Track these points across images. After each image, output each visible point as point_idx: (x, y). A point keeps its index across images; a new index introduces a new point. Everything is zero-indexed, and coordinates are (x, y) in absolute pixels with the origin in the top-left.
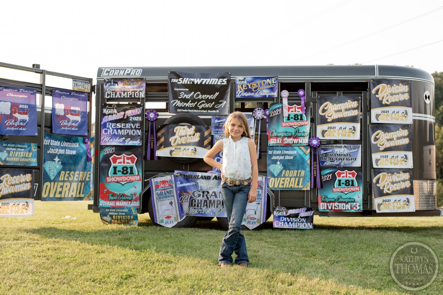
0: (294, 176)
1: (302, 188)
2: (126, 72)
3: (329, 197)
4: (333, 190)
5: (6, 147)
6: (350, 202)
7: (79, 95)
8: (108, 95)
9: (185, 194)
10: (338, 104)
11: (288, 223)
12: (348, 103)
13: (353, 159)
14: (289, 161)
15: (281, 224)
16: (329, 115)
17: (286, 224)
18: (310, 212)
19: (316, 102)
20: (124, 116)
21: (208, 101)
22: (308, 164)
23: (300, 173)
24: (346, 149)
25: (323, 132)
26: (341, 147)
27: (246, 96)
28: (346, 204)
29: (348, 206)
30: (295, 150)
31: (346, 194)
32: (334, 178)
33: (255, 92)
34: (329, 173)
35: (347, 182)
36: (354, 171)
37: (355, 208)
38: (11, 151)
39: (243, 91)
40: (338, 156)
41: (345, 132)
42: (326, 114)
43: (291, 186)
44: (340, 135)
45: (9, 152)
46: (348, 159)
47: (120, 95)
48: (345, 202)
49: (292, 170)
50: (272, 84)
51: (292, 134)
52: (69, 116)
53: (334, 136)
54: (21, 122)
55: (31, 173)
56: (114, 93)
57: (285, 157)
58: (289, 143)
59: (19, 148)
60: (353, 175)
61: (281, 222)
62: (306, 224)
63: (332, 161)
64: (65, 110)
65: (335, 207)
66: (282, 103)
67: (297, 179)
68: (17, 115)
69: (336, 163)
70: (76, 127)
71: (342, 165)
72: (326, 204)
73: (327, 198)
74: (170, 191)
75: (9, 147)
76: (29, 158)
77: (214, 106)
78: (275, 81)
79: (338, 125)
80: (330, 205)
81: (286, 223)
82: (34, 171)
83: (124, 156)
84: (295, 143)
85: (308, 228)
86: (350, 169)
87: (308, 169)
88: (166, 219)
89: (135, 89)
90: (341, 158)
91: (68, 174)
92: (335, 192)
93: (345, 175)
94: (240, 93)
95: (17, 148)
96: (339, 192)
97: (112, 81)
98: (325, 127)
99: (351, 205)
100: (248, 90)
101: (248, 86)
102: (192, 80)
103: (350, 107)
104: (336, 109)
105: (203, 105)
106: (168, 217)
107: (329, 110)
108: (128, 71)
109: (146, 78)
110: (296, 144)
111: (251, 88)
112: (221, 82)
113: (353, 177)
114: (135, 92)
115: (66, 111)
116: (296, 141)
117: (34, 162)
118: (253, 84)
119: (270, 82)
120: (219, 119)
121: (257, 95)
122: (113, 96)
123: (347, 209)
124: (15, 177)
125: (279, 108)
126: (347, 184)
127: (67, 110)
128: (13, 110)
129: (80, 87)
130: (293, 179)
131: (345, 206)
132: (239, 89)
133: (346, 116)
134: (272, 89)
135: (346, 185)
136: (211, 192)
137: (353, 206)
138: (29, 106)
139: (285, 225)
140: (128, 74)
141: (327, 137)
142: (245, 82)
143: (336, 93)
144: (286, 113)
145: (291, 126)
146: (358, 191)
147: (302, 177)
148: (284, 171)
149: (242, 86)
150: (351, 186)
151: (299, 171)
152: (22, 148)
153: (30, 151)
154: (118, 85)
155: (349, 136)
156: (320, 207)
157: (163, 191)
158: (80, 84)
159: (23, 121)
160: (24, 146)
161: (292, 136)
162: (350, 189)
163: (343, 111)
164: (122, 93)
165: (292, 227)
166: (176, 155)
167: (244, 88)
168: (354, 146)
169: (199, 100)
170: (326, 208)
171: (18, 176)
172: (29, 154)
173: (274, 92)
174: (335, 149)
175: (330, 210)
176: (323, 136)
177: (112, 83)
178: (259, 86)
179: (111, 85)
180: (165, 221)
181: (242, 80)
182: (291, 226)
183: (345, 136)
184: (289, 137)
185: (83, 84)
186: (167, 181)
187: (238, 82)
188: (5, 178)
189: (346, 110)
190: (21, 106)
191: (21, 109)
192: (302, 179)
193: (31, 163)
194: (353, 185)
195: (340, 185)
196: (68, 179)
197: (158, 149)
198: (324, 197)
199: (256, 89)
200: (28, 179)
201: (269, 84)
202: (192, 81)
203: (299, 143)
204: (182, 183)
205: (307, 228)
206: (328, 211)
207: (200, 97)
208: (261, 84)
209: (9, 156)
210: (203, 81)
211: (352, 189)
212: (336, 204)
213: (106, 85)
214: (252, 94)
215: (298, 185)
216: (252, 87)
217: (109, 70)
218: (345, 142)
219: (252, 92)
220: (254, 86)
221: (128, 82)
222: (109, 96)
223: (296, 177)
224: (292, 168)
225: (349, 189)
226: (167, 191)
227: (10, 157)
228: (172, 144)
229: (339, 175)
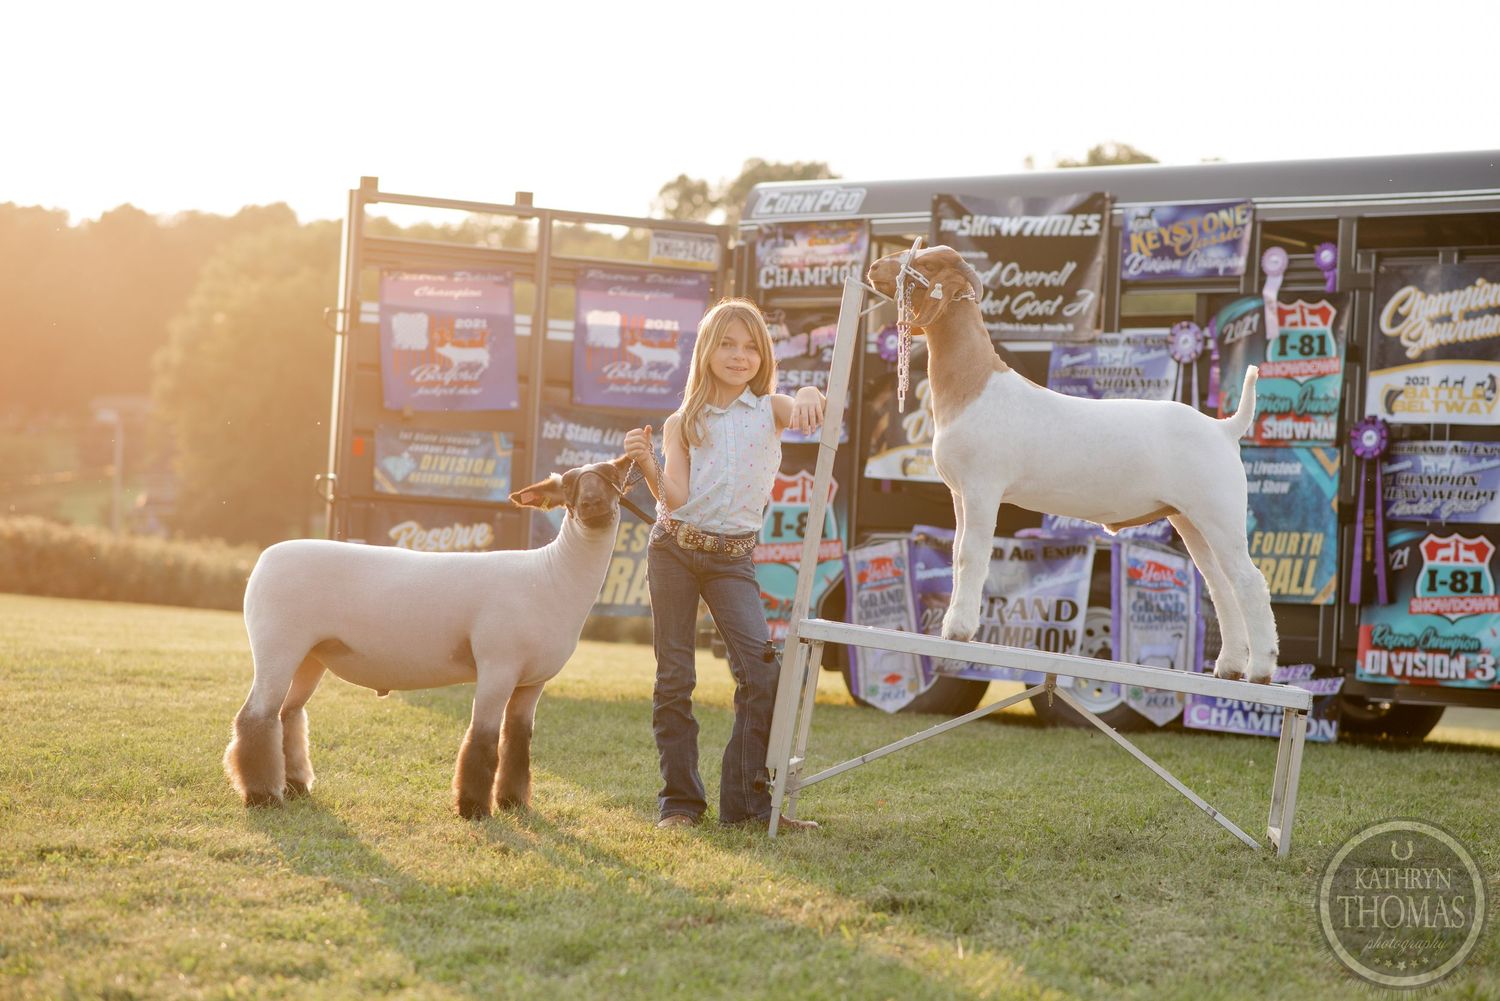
0: (1289, 552)
1: (1313, 597)
2: (822, 201)
3: (1397, 629)
4: (1410, 607)
5: (409, 442)
6: (1464, 651)
7: (676, 282)
8: (769, 277)
9: (935, 603)
10: (1440, 295)
11: (1246, 714)
12: (1477, 290)
13: (1485, 494)
14: (1275, 498)
15: (1219, 719)
16: (1413, 335)
17: (1236, 719)
18: (1330, 681)
19: (1369, 289)
20: (808, 345)
21: (1044, 293)
22: (1332, 511)
23: (1310, 543)
24: (1458, 458)
25: (1391, 397)
26: (1441, 451)
27: (1158, 270)
28: (1452, 658)
29: (1458, 667)
30: (1297, 459)
31: (1453, 623)
32: (1416, 561)
33: (1184, 258)
34: (1402, 546)
35: (1459, 577)
36: (1482, 539)
37: (1479, 674)
38: (427, 453)
39: (1147, 253)
40: (1430, 482)
41: (1461, 396)
42: (1403, 331)
43: (1279, 590)
44: (1442, 407)
45: (417, 457)
46: (1465, 496)
47: (802, 275)
48: (1446, 651)
49: (1284, 530)
50: (1236, 226)
51: (1291, 404)
52: (638, 349)
53: (1422, 410)
54: (462, 370)
55: (489, 520)
56: (786, 270)
57: (1262, 486)
58: (1280, 436)
59: (452, 445)
60: (1481, 551)
61: (1220, 709)
62: (1314, 723)
63: (1411, 503)
64: (622, 330)
65: (1415, 666)
66: (1260, 295)
67: (1299, 563)
68: (448, 351)
69: (1424, 508)
70: (660, 384)
71: (1444, 515)
72: (1385, 654)
73: (1390, 633)
74: (897, 591)
75: (420, 443)
76: (486, 476)
77: (1060, 308)
78: (1244, 217)
79: (1435, 371)
80: (1398, 661)
81: (1239, 714)
82: (499, 515)
83: (804, 479)
84: (1298, 436)
85: (1320, 738)
86: (1470, 530)
87: (1332, 528)
88: (888, 685)
89: (841, 258)
90: (1441, 493)
91: (628, 531)
92: (1418, 613)
93: (1450, 552)
94: (1139, 262)
95: (446, 445)
96: (1428, 612)
97: (780, 231)
98: (1395, 378)
99: (1467, 663)
100: (1163, 252)
101: (1160, 238)
102: (996, 221)
103: (1482, 303)
104: (1435, 312)
105: (1027, 308)
106: (893, 679)
107: (1412, 317)
108: (827, 197)
109: (870, 220)
110: (1302, 440)
111: (1172, 244)
112: (1083, 225)
113: (1481, 559)
114: (840, 264)
115: (628, 335)
116: (1301, 429)
117: (500, 489)
118: (1176, 228)
119: (1230, 223)
120: (1073, 352)
121: (1190, 268)
122: (782, 281)
123: (1453, 675)
124: (435, 532)
125: (1251, 313)
126: (1459, 586)
127: (632, 331)
128: (436, 336)
129: (681, 256)
130: (1286, 564)
131: (1446, 664)
132: (1134, 248)
133: (1468, 337)
134: (1233, 246)
135: (1453, 588)
136: (1012, 600)
137: (1473, 665)
138: (491, 320)
139: (1232, 721)
140: (825, 208)
141: (1401, 417)
142: (1154, 223)
143: (1438, 255)
144: (1273, 330)
145: (1289, 377)
146: (1493, 611)
147: (1314, 557)
148: (1258, 535)
149: (1144, 238)
150: (1473, 591)
151: (1307, 536)
152: (462, 446)
153: (488, 456)
154: (796, 244)
155: (1475, 409)
156: (1364, 666)
157: (877, 593)
158: (681, 244)
159: (471, 367)
160: (468, 441)
161: (1291, 409)
162: (1468, 605)
163: (1455, 318)
164: (807, 270)
165: (1261, 728)
166: (918, 473)
167: (1152, 246)
168: (1489, 447)
169: (1014, 291)
170: (1384, 671)
171: (448, 530)
172: (485, 465)
173: (1239, 255)
174: (1422, 458)
175: (1398, 677)
176: (1390, 411)
177: (781, 239)
178: (1195, 234)
179: (776, 245)
180: (881, 691)
181: (1142, 218)
182: (1257, 725)
183: (1460, 409)
184: (1282, 415)
185: (692, 244)
186: (890, 560)
187: (1132, 225)
188: (404, 534)
189: (1469, 315)
190: (459, 324)
191: (463, 331)
192: (1313, 564)
193: (489, 491)
194: (1477, 589)
195: (1432, 587)
196: (629, 548)
197: (873, 455)
198: (1379, 630)
199: (1185, 247)
200: (482, 539)
201: (1226, 228)
202: (995, 226)
203: (1312, 436)
204: (928, 567)
205: (1315, 739)
206: (1392, 680)
207: (1017, 280)
208: (1201, 230)
209: (417, 469)
210: (1026, 224)
211: (1477, 604)
212: (1419, 656)
213: (763, 245)
214: (1176, 265)
215: (1301, 584)
216: (1175, 239)
217: (776, 195)
218: (1459, 432)
219: (1173, 257)
220: (1178, 236)
221: (822, 232)
222: (771, 282)
223: (1294, 558)
224: (1285, 525)
225: (1462, 605)
226: (888, 593)
227: (423, 472)
228: (910, 438)
229: (1433, 550)
